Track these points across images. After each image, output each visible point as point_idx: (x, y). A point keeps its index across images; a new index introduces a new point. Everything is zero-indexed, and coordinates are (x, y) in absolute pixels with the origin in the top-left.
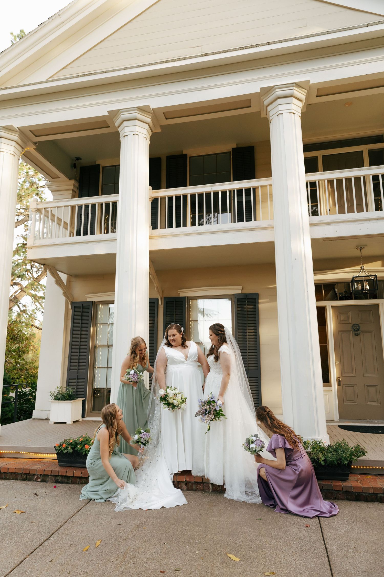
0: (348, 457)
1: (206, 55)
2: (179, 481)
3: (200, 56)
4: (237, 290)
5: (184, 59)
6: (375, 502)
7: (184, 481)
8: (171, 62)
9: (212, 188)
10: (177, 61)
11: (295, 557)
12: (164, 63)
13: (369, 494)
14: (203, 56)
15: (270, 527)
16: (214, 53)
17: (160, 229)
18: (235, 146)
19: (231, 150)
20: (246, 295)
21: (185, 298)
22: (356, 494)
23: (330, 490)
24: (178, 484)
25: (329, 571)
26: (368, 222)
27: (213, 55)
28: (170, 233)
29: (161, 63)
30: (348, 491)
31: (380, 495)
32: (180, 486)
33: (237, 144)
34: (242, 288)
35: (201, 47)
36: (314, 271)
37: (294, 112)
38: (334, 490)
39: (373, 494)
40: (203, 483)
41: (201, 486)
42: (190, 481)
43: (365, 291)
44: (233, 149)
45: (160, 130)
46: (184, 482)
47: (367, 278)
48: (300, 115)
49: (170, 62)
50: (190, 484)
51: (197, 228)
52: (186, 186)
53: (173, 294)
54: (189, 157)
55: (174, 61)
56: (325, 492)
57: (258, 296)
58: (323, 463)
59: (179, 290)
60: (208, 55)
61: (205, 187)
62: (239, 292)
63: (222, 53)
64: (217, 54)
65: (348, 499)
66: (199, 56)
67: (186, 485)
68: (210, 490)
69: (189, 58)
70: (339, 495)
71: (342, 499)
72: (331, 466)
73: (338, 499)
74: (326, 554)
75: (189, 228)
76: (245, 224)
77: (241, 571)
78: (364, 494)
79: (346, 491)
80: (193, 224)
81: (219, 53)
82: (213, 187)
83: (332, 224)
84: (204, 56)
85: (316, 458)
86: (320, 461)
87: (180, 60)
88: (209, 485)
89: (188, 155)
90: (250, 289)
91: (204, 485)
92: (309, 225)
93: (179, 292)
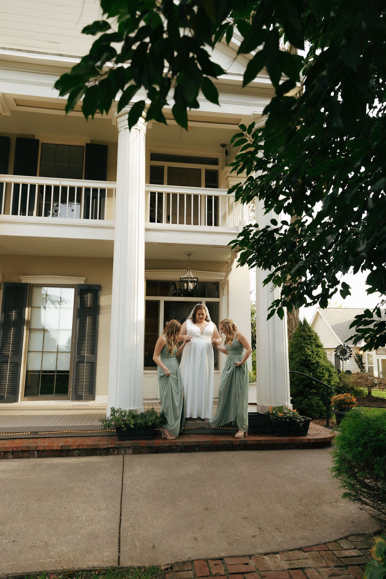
0: (153, 420)
1: (61, 55)
2: (6, 452)
3: (56, 54)
4: (81, 281)
5: (39, 53)
6: (169, 452)
7: (11, 450)
8: (26, 52)
9: (60, 183)
10: (32, 53)
11: (97, 491)
12: (18, 51)
13: (166, 447)
14: (58, 56)
15: (82, 476)
16: (70, 56)
17: (4, 214)
18: (89, 142)
19: (84, 145)
20: (89, 286)
21: (27, 284)
22: (157, 448)
23: (137, 447)
24: (5, 454)
25: (120, 495)
26: (194, 233)
27: (68, 57)
28: (14, 220)
29: (14, 50)
30: (151, 447)
31: (174, 447)
32: (6, 455)
33: (91, 140)
34: (86, 279)
35: (57, 44)
36: (145, 269)
37: (140, 129)
38: (140, 446)
39: (169, 446)
40: (29, 451)
41: (27, 454)
42: (17, 450)
43: (189, 290)
44: (87, 144)
45: (9, 114)
46: (11, 452)
47: (192, 280)
48: (145, 133)
49: (24, 52)
50: (17, 453)
51: (43, 219)
52: (36, 176)
53: (14, 280)
54: (42, 143)
55: (29, 52)
56: (133, 449)
57: (101, 288)
58: (132, 427)
59: (21, 277)
60: (63, 56)
61: (54, 180)
62: (83, 283)
63: (78, 58)
64: (73, 57)
65: (150, 453)
66: (54, 54)
67: (12, 454)
68: (35, 456)
69: (44, 53)
70: (144, 450)
71: (145, 453)
72: (140, 428)
73: (143, 453)
74: (121, 486)
75: (35, 218)
76: (90, 221)
77: (51, 504)
78: (162, 448)
79: (149, 447)
80: (39, 214)
81: (75, 57)
82: (62, 182)
83: (166, 232)
84: (60, 56)
85: (128, 423)
86: (130, 425)
87: (35, 53)
88: (34, 452)
89: (40, 141)
90: (93, 281)
91: (30, 452)
92: (144, 230)
93: (22, 279)
